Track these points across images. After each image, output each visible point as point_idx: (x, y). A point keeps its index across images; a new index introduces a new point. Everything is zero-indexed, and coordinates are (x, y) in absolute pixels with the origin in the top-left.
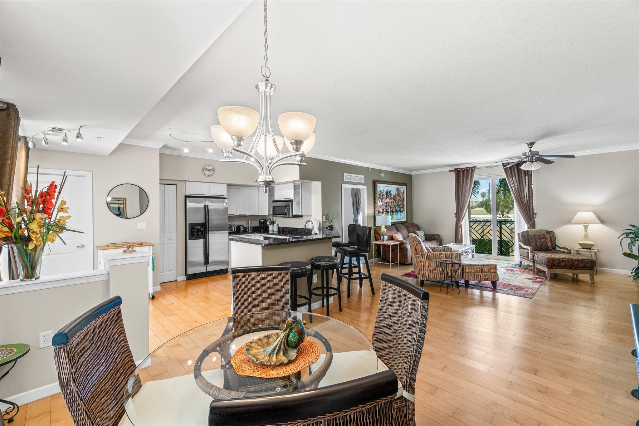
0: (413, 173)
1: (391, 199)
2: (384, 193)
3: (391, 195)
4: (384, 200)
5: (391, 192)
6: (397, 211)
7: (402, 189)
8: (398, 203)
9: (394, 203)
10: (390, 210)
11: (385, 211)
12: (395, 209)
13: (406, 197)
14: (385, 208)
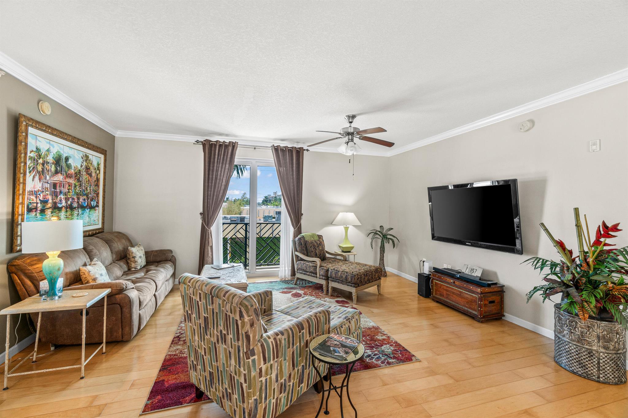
0: (118, 134)
1: (69, 176)
2: (50, 159)
3: (69, 166)
4: (48, 178)
5: (70, 161)
6: (82, 207)
7: (97, 159)
8: (86, 189)
9: (75, 186)
10: (64, 204)
11: (49, 205)
12: (78, 202)
13: (105, 179)
14: (50, 198)
